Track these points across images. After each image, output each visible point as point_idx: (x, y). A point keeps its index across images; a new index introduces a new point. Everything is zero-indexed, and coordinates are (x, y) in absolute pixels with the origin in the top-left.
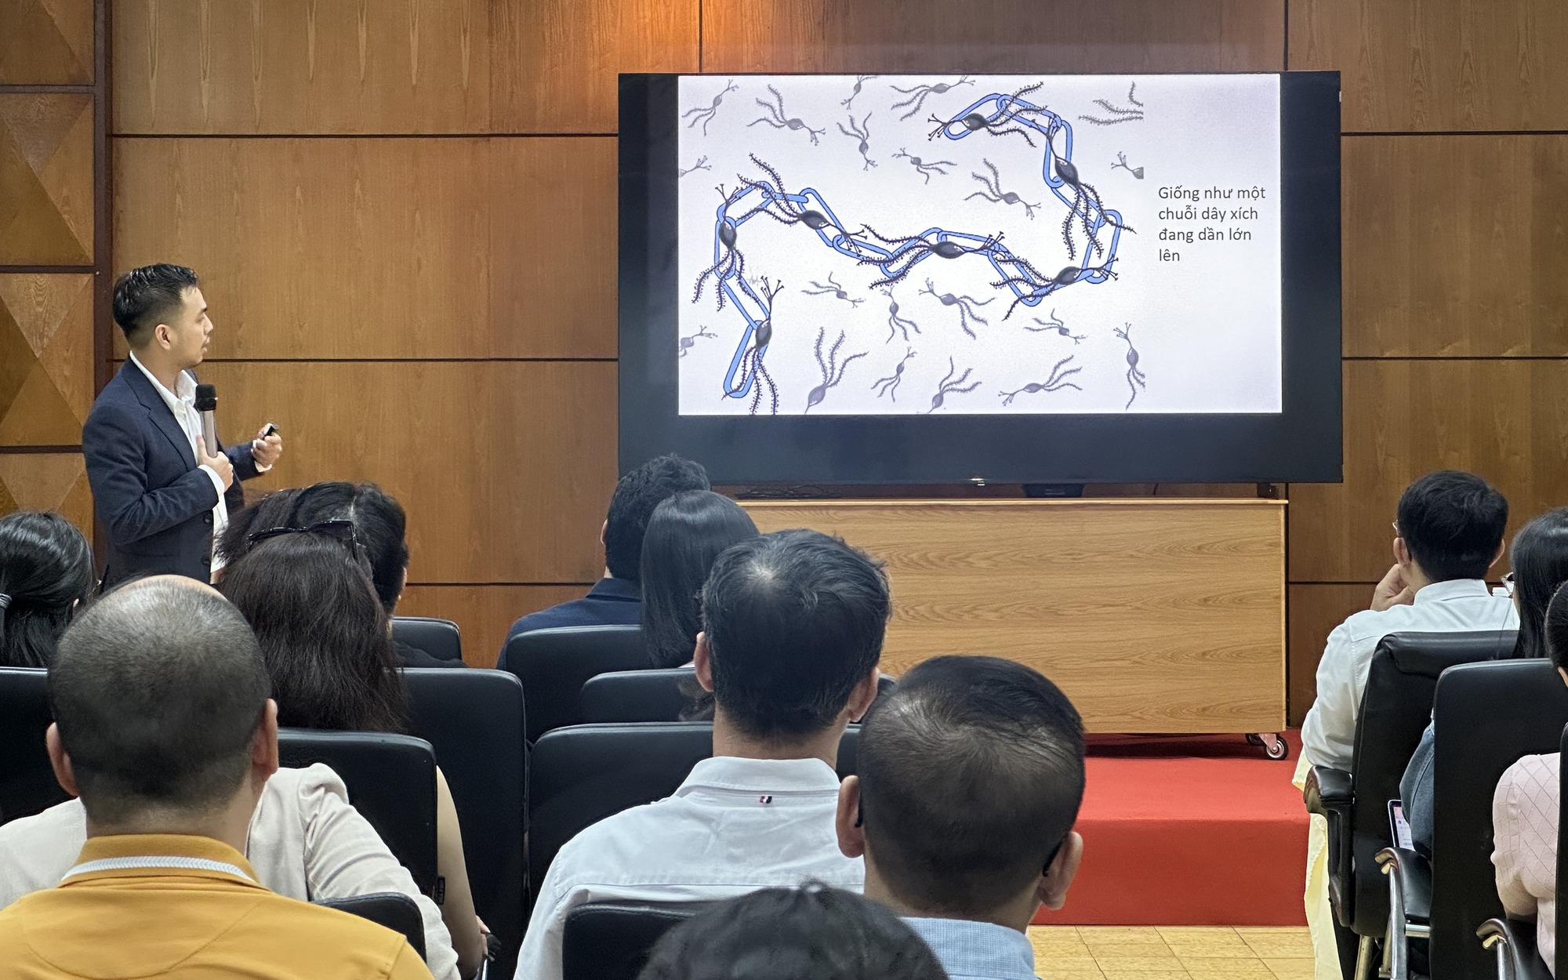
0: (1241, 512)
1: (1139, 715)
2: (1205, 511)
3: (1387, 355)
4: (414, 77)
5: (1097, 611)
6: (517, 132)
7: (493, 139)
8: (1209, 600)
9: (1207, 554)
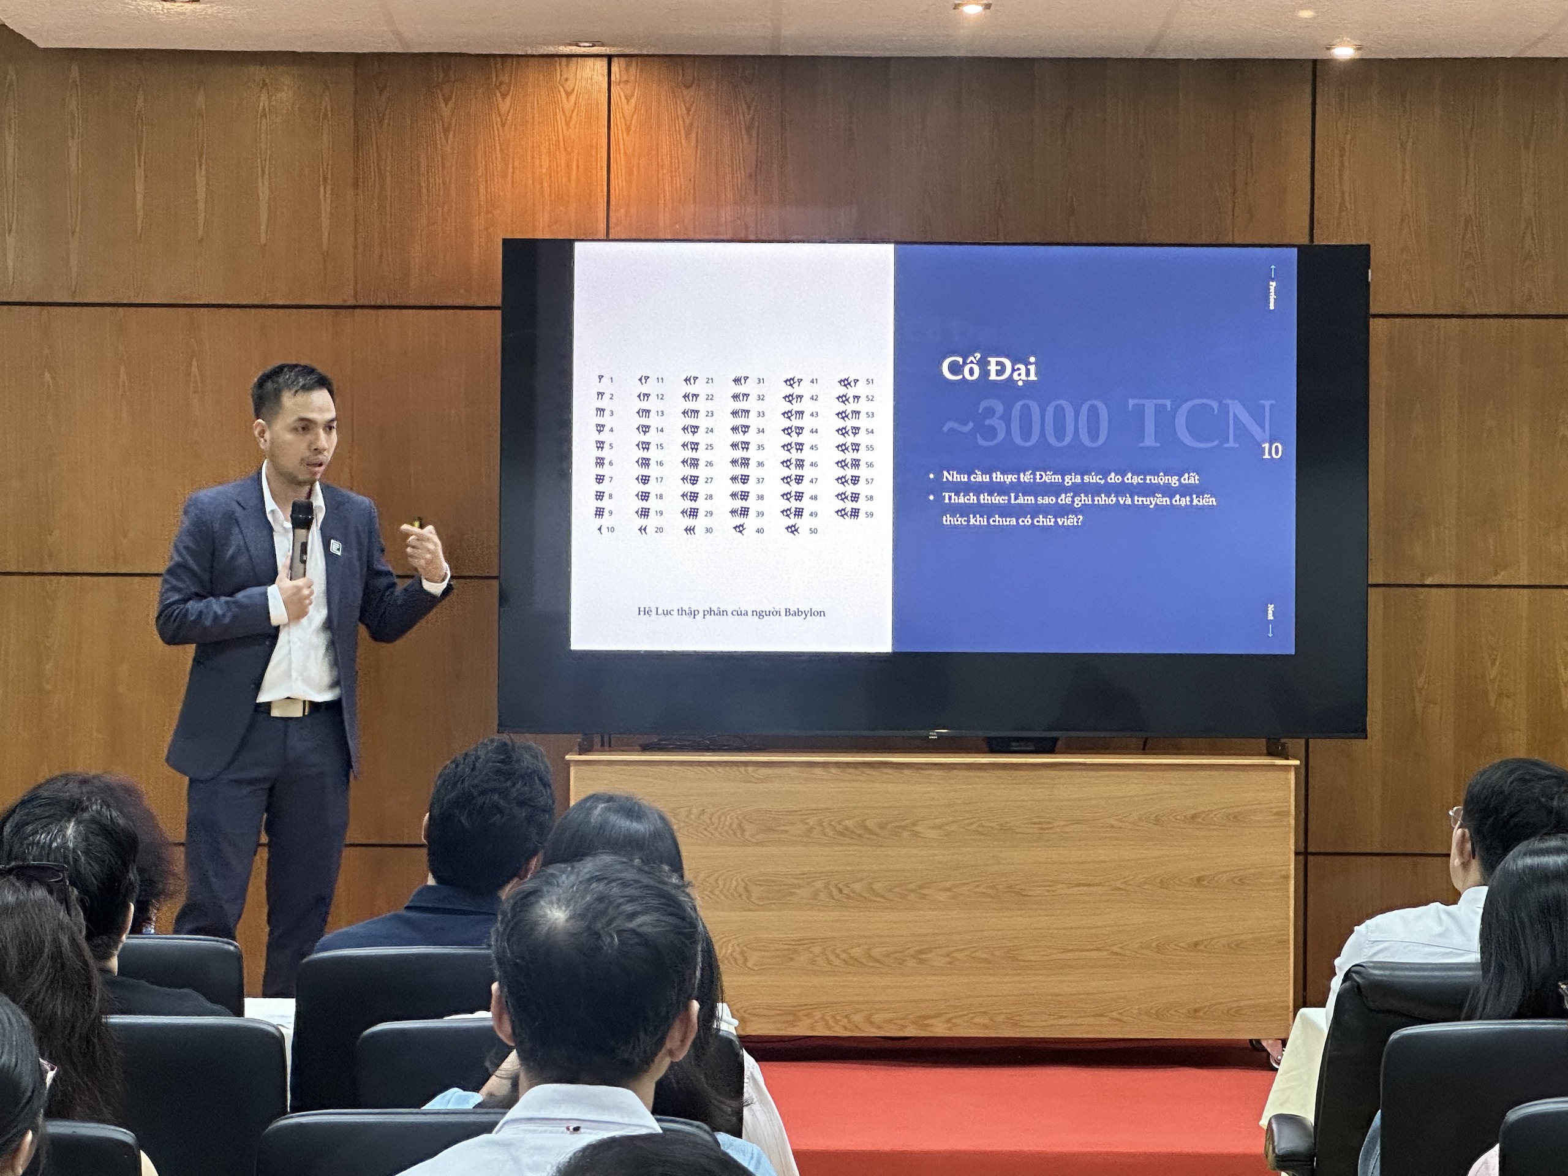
0: (1243, 775)
1: (1118, 1017)
2: (1199, 772)
3: (1427, 582)
4: (263, 235)
5: (1070, 891)
6: (387, 303)
7: (358, 311)
8: (1203, 880)
9: (1202, 824)
